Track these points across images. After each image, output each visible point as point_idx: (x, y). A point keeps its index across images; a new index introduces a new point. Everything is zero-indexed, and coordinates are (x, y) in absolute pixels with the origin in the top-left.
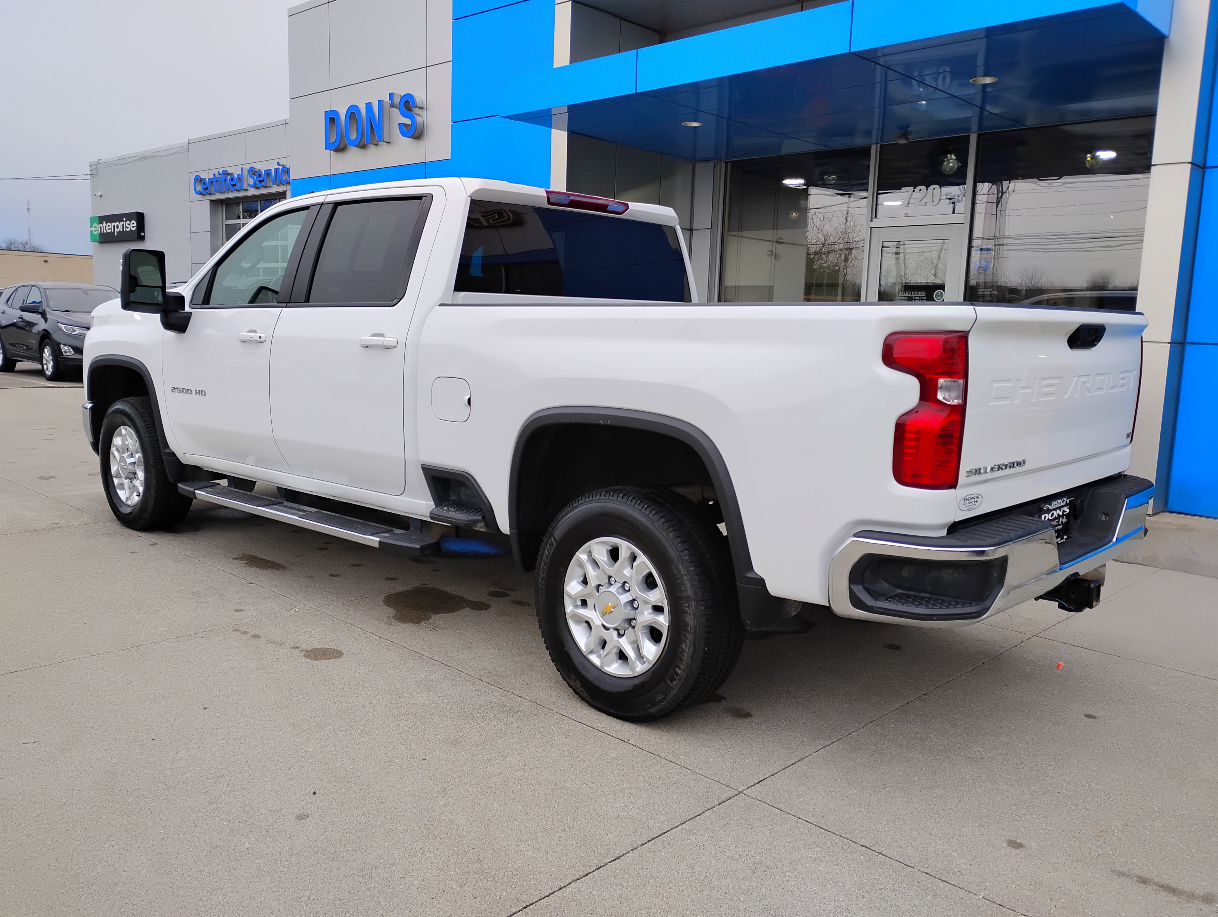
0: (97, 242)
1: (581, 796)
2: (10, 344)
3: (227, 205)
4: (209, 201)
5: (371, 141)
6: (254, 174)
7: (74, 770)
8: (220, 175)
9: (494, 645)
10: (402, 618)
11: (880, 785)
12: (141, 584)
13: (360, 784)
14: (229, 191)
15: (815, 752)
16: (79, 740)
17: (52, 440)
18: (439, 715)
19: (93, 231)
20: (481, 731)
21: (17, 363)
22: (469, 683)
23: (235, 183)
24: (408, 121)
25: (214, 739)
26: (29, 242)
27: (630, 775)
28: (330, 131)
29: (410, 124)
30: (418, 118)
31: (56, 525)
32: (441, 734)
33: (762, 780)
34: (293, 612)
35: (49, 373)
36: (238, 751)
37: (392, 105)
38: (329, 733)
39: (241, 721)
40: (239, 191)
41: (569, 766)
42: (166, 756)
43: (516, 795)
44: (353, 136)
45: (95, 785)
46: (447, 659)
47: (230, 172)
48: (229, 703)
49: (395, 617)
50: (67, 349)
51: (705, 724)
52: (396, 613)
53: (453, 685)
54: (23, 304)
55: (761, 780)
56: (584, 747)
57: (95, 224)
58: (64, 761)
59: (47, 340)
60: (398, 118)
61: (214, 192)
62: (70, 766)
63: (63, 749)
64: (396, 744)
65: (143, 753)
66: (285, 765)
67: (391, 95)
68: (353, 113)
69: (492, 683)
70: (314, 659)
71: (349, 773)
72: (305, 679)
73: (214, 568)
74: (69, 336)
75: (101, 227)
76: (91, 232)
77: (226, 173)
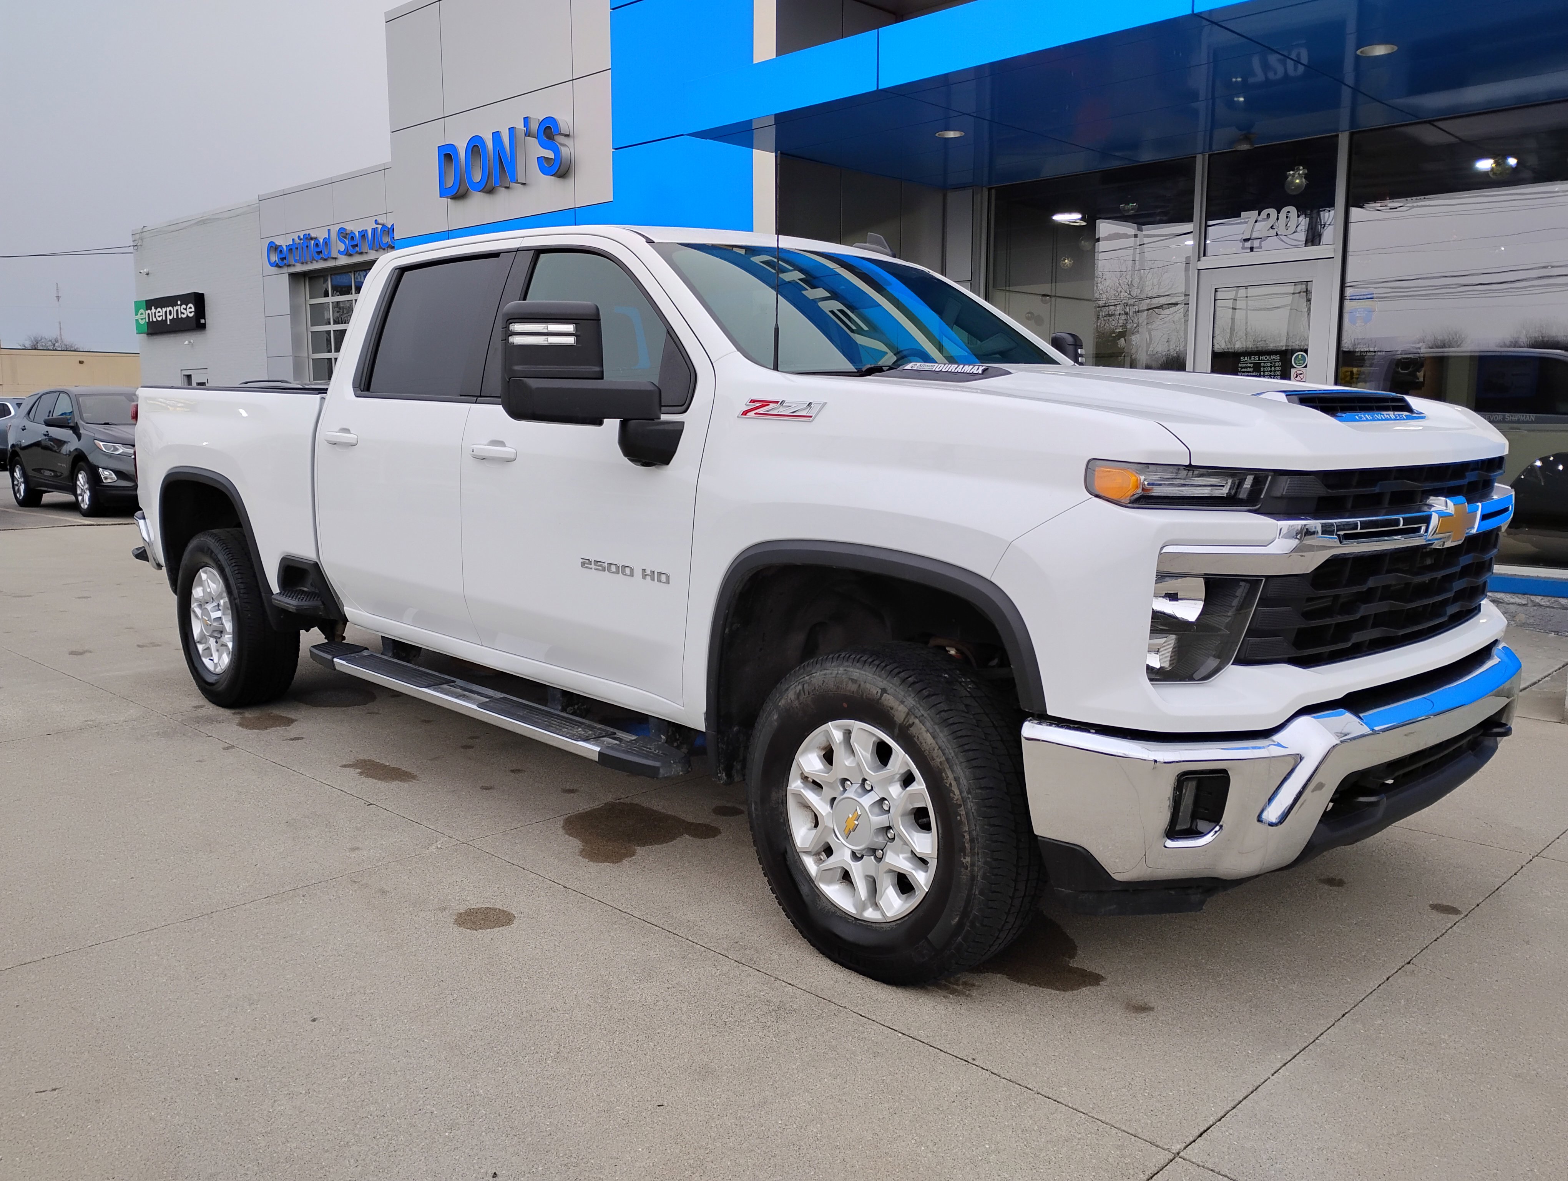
0: (144, 333)
1: (921, 1169)
2: (33, 470)
3: (310, 279)
4: (287, 274)
5: (501, 182)
6: (345, 237)
7: (115, 1140)
8: (301, 239)
9: (735, 895)
10: (593, 854)
11: (1395, 1133)
12: (212, 810)
13: (566, 1154)
14: (313, 260)
15: (1273, 1075)
16: (122, 1083)
17: (88, 597)
18: (671, 1021)
19: (140, 320)
20: (741, 1049)
21: (44, 495)
22: (710, 963)
23: (321, 249)
24: (550, 154)
25: (330, 1076)
26: (59, 338)
27: (990, 1125)
28: (445, 173)
29: (553, 157)
30: (563, 150)
31: (91, 723)
32: (680, 1057)
33: (1205, 1131)
34: (433, 848)
35: (85, 505)
36: (368, 1096)
37: (528, 134)
38: (507, 1060)
39: (370, 1040)
40: (325, 260)
41: (891, 1110)
42: (256, 1109)
43: (817, 1170)
44: (477, 177)
45: (147, 1166)
46: (670, 922)
47: (313, 235)
48: (349, 1008)
49: (583, 853)
50: (108, 473)
51: (1085, 1026)
52: (583, 846)
53: (686, 967)
54: (49, 416)
55: (1202, 1130)
56: (907, 1074)
57: (142, 311)
58: (98, 1124)
59: (82, 464)
60: (536, 150)
61: (294, 263)
62: (108, 1132)
63: (98, 1101)
64: (614, 1077)
65: (221, 1106)
66: (443, 1122)
67: (526, 120)
68: (475, 147)
69: (743, 961)
70: (471, 928)
71: (545, 1134)
72: (462, 963)
73: (316, 782)
74: (110, 456)
75: (149, 314)
76: (137, 320)
77: (308, 238)
